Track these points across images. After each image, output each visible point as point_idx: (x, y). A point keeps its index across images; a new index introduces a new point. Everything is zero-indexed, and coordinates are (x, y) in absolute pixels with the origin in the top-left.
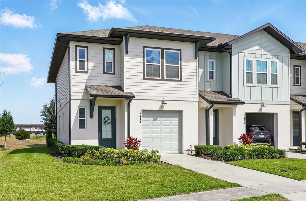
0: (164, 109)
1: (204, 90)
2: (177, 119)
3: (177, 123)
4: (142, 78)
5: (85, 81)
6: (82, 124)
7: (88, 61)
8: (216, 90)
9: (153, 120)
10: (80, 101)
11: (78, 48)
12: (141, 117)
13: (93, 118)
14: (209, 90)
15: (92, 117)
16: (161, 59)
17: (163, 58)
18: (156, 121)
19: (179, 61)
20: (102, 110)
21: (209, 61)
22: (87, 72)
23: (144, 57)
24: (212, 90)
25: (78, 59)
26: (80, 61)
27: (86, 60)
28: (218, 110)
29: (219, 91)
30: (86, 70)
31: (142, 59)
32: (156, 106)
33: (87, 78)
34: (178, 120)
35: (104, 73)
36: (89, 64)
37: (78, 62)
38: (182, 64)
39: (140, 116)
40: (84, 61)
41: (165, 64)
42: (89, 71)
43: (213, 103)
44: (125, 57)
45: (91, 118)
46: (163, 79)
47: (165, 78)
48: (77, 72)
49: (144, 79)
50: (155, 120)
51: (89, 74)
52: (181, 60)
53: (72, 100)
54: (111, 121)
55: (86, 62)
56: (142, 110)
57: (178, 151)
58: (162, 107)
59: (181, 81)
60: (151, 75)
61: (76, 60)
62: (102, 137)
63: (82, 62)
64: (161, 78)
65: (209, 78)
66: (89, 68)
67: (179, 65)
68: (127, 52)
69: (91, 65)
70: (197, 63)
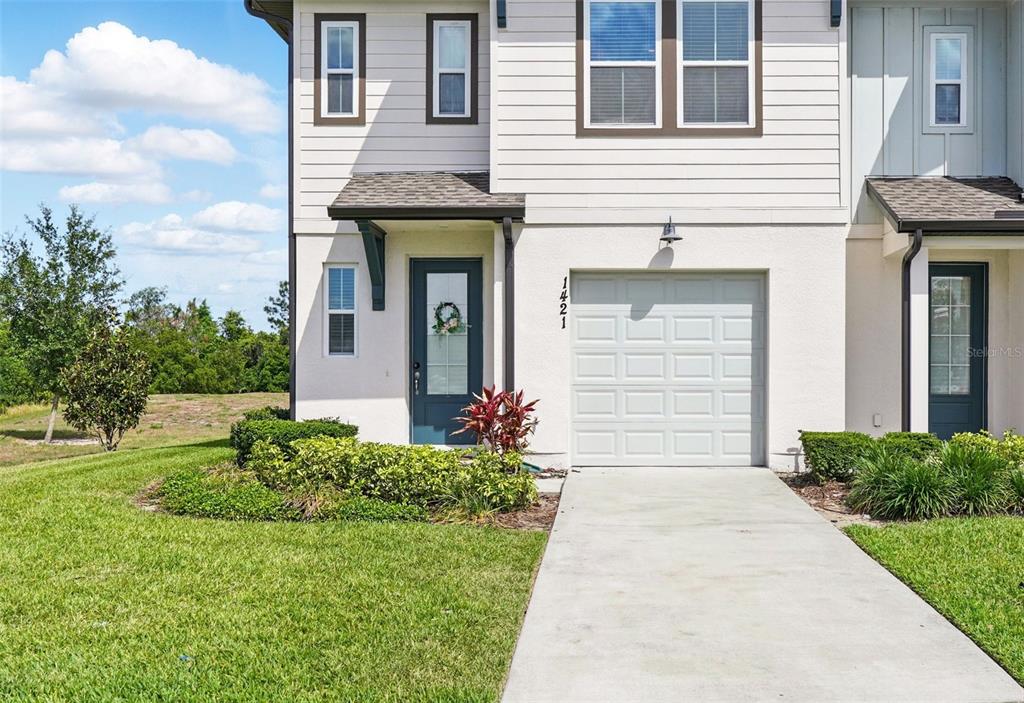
0: (677, 264)
1: (909, 173)
2: (747, 309)
3: (746, 326)
4: (572, 128)
5: (353, 157)
6: (341, 334)
7: (362, 75)
8: (972, 174)
9: (629, 313)
10: (331, 239)
11: (325, 25)
12: (568, 301)
13: (383, 309)
14: (939, 172)
15: (379, 304)
16: (664, 37)
17: (669, 32)
18: (644, 317)
19: (752, 45)
20: (429, 275)
21: (934, 37)
22: (360, 121)
23: (580, 36)
24: (952, 175)
25: (325, 70)
26: (331, 77)
27: (355, 71)
28: (987, 264)
29: (987, 174)
30: (355, 114)
31: (574, 44)
32: (636, 252)
33: (359, 144)
34: (750, 314)
35: (431, 120)
36: (370, 87)
37: (324, 82)
38: (767, 53)
39: (563, 297)
40: (350, 77)
41: (681, 63)
42: (370, 116)
43: (920, 232)
44: (494, 45)
45: (374, 309)
46: (670, 130)
47: (681, 124)
48: (319, 121)
49: (581, 132)
50: (638, 314)
51: (368, 126)
52: (759, 37)
53: (298, 238)
54: (464, 320)
55: (356, 81)
56: (573, 272)
57: (749, 457)
58: (666, 253)
59: (757, 132)
60: (614, 116)
61: (318, 75)
62: (429, 387)
63: (340, 81)
64: (659, 125)
65: (940, 119)
66: (370, 102)
67: (751, 63)
68: (502, 22)
69: (377, 90)
70: (844, 45)
